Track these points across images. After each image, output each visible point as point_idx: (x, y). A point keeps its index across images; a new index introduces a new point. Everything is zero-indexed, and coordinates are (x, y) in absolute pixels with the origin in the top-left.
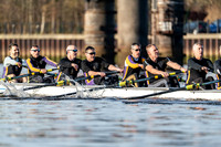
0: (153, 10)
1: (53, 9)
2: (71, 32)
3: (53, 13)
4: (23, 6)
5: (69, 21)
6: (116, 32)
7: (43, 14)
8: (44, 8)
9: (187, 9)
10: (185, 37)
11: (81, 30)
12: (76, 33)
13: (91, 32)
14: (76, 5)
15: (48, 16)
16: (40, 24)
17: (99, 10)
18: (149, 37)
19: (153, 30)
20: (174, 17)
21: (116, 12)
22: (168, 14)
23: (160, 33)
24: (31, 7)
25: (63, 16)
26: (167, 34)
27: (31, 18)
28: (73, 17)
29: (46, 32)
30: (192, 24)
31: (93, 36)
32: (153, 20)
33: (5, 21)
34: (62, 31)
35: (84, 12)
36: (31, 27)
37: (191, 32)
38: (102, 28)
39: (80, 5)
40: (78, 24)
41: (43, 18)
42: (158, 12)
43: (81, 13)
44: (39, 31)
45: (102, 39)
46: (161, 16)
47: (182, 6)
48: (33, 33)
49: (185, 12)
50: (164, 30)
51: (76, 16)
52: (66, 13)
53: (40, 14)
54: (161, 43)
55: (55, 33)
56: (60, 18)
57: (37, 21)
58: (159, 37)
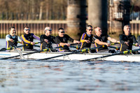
0: (111, 5)
1: (47, 4)
2: (59, 19)
3: (47, 7)
4: (28, 2)
5: (57, 12)
6: (87, 19)
7: (41, 7)
8: (42, 4)
9: (132, 5)
10: (131, 22)
11: (65, 18)
12: (62, 20)
13: (71, 19)
14: (62, 2)
15: (44, 9)
16: (39, 14)
17: (76, 5)
18: (108, 22)
19: (111, 18)
20: (124, 10)
21: (87, 6)
22: (120, 8)
23: (115, 19)
24: (33, 3)
25: (54, 8)
26: (119, 20)
27: (33, 10)
28: (60, 10)
29: (43, 19)
30: (135, 14)
31: (72, 21)
32: (110, 11)
33: (17, 12)
34: (53, 18)
35: (67, 6)
36: (33, 16)
37: (135, 19)
38: (78, 17)
39: (64, 2)
40: (63, 14)
41: (41, 10)
42: (113, 6)
43: (65, 7)
44: (38, 18)
45: (78, 23)
46: (116, 9)
47: (129, 3)
48: (35, 19)
49: (131, 7)
50: (117, 17)
51: (62, 9)
52: (56, 7)
53: (39, 8)
54: (116, 26)
55: (49, 19)
56: (52, 10)
57: (37, 12)
58: (114, 22)
